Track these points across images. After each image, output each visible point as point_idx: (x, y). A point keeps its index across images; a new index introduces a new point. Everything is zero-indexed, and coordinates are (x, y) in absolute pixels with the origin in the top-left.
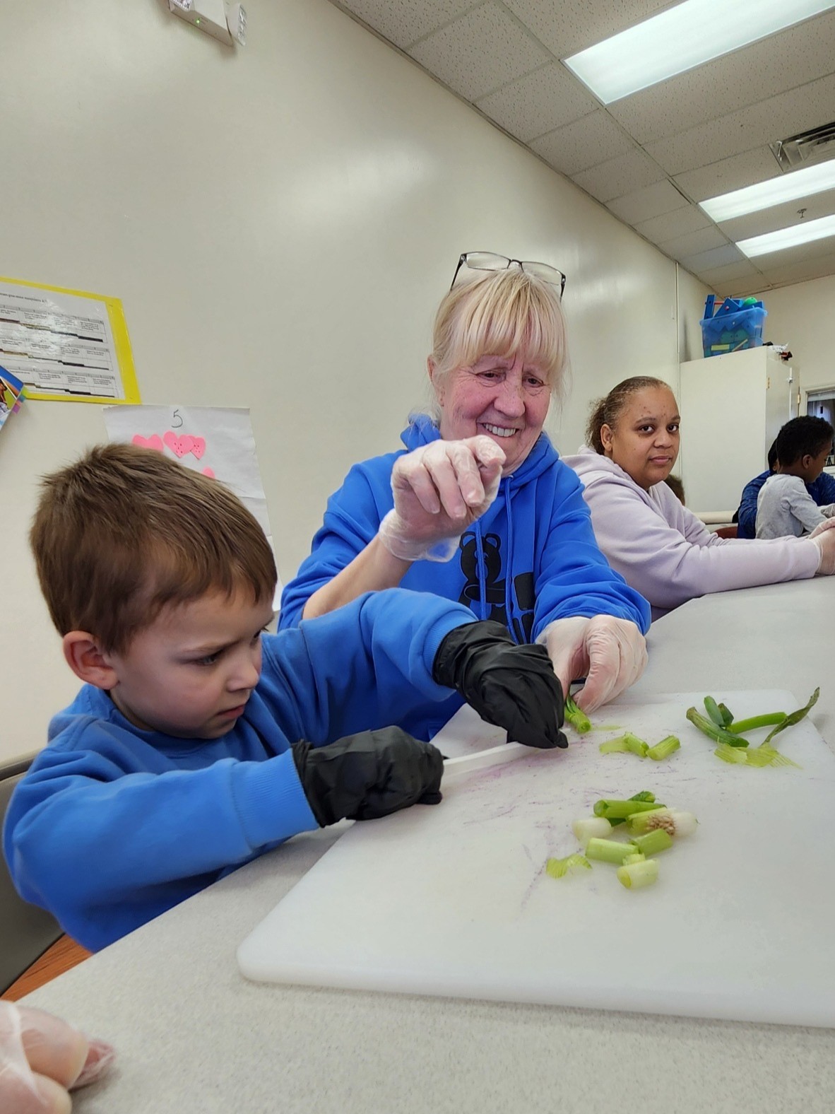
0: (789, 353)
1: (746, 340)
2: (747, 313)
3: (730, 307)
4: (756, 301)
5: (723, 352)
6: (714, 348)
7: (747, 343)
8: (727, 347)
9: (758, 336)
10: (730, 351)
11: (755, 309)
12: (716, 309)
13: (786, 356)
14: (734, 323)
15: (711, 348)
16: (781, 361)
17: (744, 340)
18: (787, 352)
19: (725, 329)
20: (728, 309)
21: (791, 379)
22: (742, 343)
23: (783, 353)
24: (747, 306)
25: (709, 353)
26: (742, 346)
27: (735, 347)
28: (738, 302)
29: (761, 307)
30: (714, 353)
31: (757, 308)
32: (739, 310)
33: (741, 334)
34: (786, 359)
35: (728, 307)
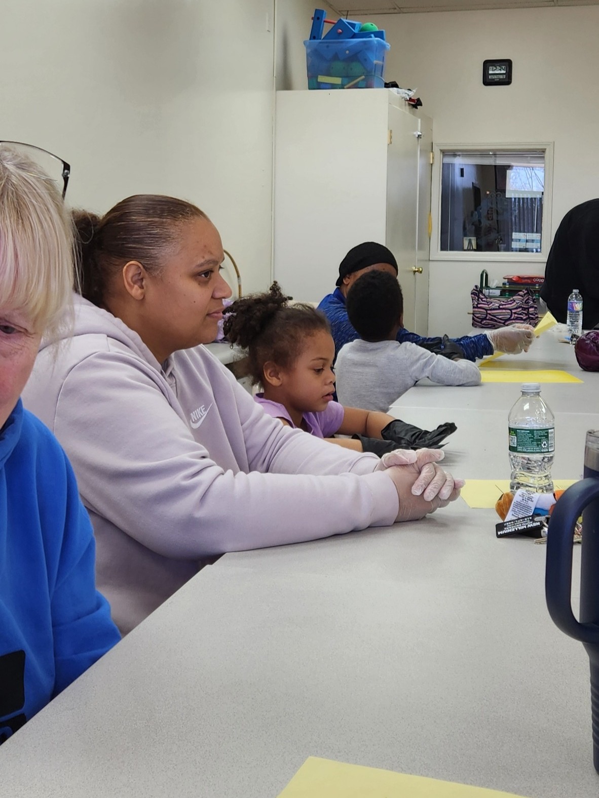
0: (418, 100)
1: (363, 77)
2: (365, 42)
3: (343, 31)
4: (377, 30)
5: (333, 86)
6: (322, 79)
7: (363, 80)
8: (338, 81)
9: (378, 73)
10: (342, 87)
11: (374, 39)
12: (326, 29)
13: (415, 103)
14: (347, 52)
15: (317, 77)
16: (408, 107)
17: (361, 76)
18: (415, 98)
19: (336, 57)
20: (340, 33)
21: (419, 133)
22: (358, 80)
23: (411, 100)
24: (364, 33)
25: (315, 85)
26: (358, 83)
27: (349, 83)
28: (353, 25)
29: (382, 38)
30: (322, 86)
31: (377, 39)
32: (354, 36)
33: (356, 68)
34: (415, 106)
35: (340, 31)
